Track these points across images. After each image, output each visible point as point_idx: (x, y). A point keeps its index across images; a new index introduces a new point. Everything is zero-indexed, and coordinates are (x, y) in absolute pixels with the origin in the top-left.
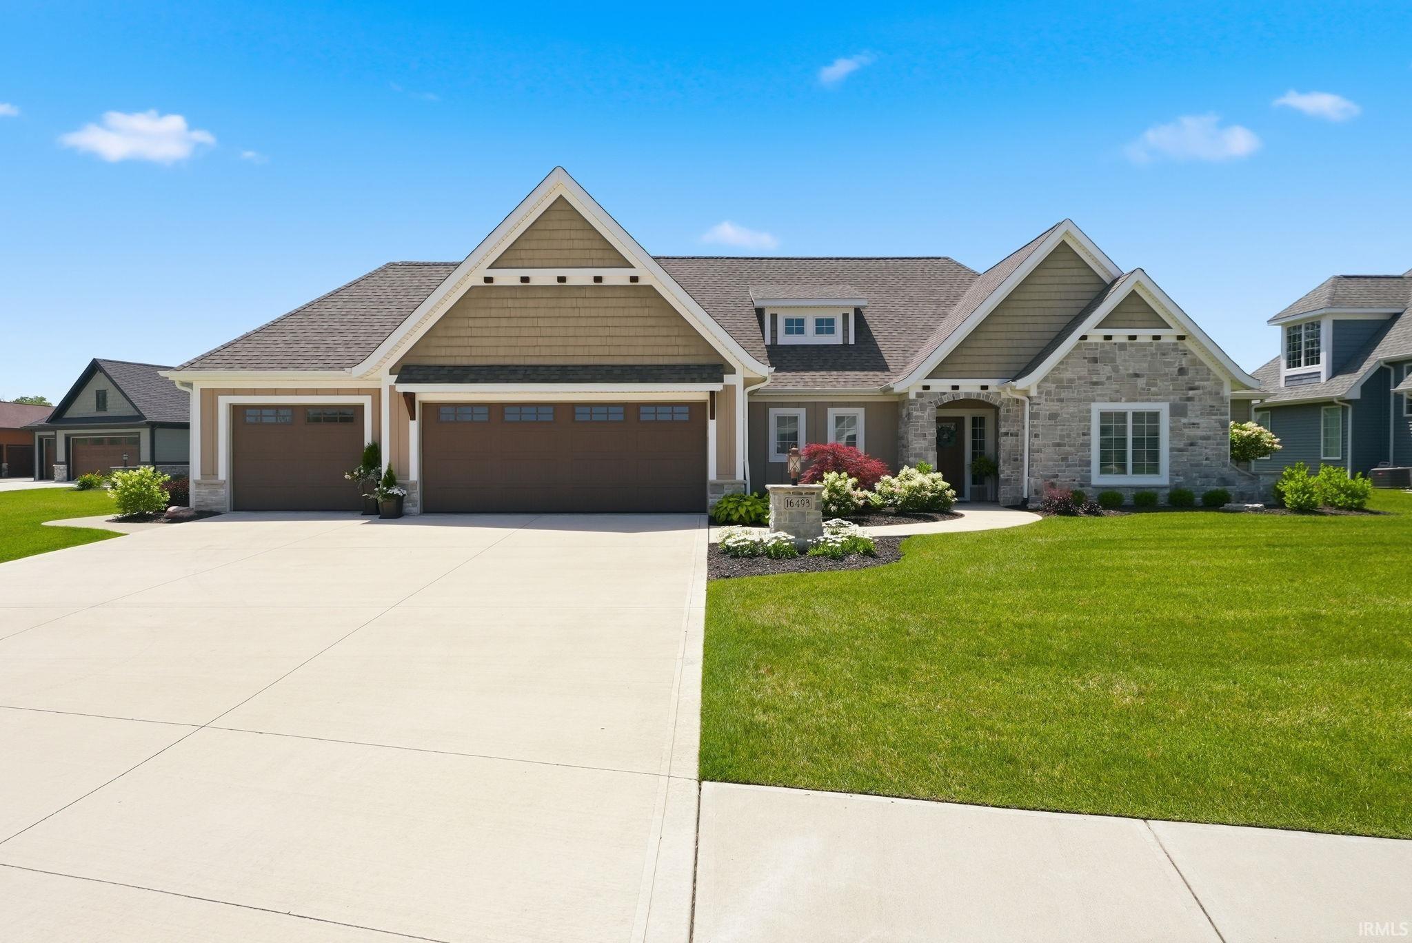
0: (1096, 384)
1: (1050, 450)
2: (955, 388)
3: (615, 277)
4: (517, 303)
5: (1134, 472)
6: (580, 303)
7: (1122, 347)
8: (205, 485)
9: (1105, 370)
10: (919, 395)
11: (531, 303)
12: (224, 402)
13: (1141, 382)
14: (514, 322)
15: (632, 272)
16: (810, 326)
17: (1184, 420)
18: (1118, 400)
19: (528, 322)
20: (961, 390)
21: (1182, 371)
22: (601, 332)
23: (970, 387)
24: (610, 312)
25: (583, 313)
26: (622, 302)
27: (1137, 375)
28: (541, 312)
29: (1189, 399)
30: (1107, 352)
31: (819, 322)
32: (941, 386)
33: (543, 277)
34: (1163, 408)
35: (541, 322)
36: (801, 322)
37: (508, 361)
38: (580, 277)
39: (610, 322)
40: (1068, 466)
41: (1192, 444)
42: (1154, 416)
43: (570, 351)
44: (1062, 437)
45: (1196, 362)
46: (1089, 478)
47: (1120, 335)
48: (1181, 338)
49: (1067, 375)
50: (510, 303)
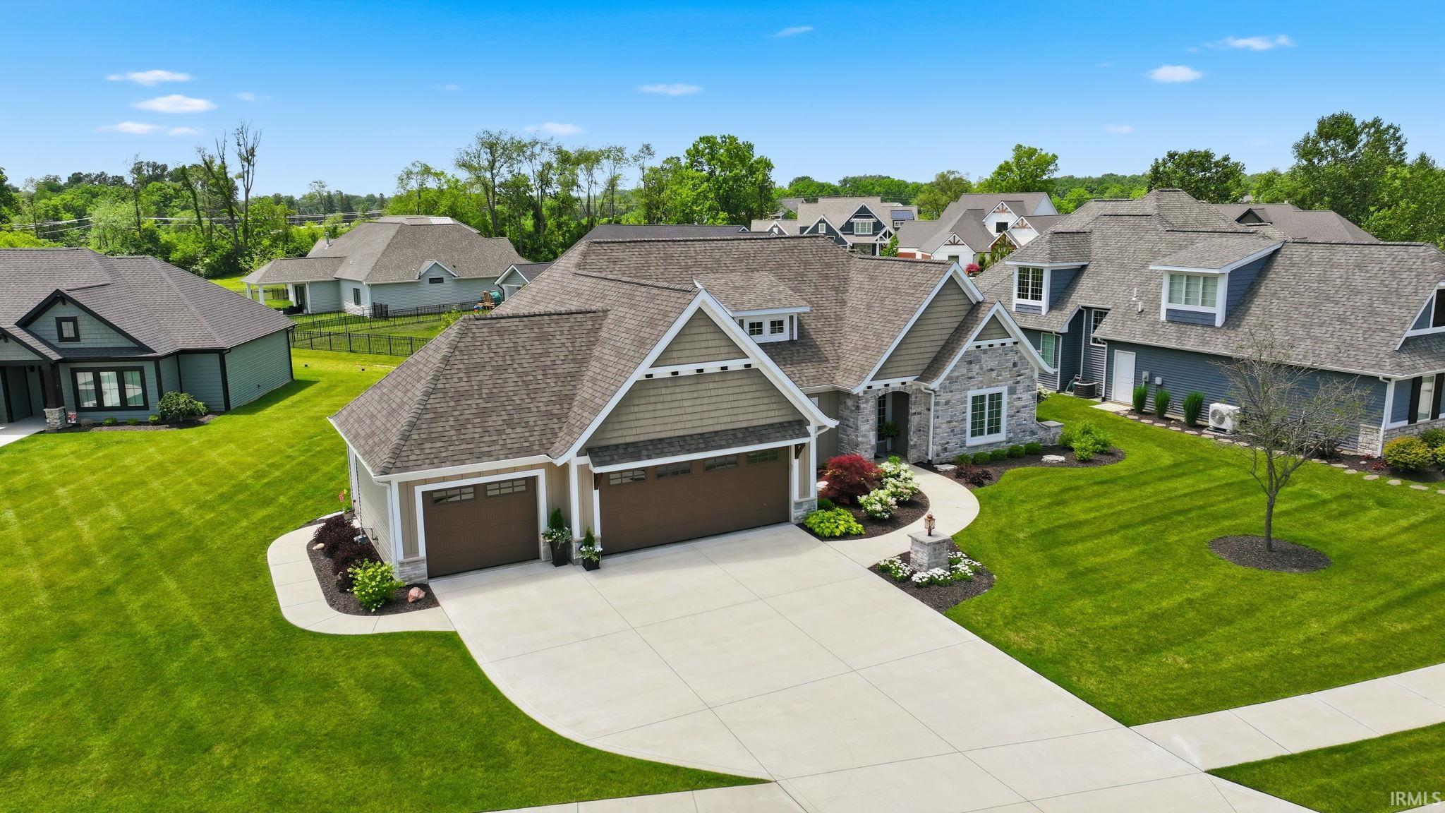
0: (970, 378)
1: (944, 426)
2: (887, 385)
3: (736, 365)
4: (668, 391)
5: (989, 433)
6: (711, 386)
7: (985, 352)
8: (408, 563)
9: (976, 368)
10: (865, 392)
11: (678, 390)
12: (419, 491)
13: (994, 374)
14: (666, 405)
15: (746, 361)
16: (767, 327)
17: (1015, 396)
18: (981, 388)
19: (677, 404)
20: (890, 386)
21: (1015, 365)
22: (726, 406)
23: (895, 383)
24: (731, 391)
25: (714, 393)
26: (738, 382)
27: (992, 370)
28: (685, 396)
29: (1018, 382)
30: (977, 356)
31: (773, 324)
32: (878, 385)
33: (687, 370)
34: (1004, 390)
35: (685, 404)
36: (760, 324)
37: (663, 435)
38: (712, 367)
39: (731, 398)
40: (955, 435)
41: (1018, 412)
42: (999, 395)
43: (705, 423)
44: (952, 416)
45: (1022, 358)
46: (965, 441)
47: (984, 344)
48: (1016, 343)
49: (956, 374)
50: (663, 391)
